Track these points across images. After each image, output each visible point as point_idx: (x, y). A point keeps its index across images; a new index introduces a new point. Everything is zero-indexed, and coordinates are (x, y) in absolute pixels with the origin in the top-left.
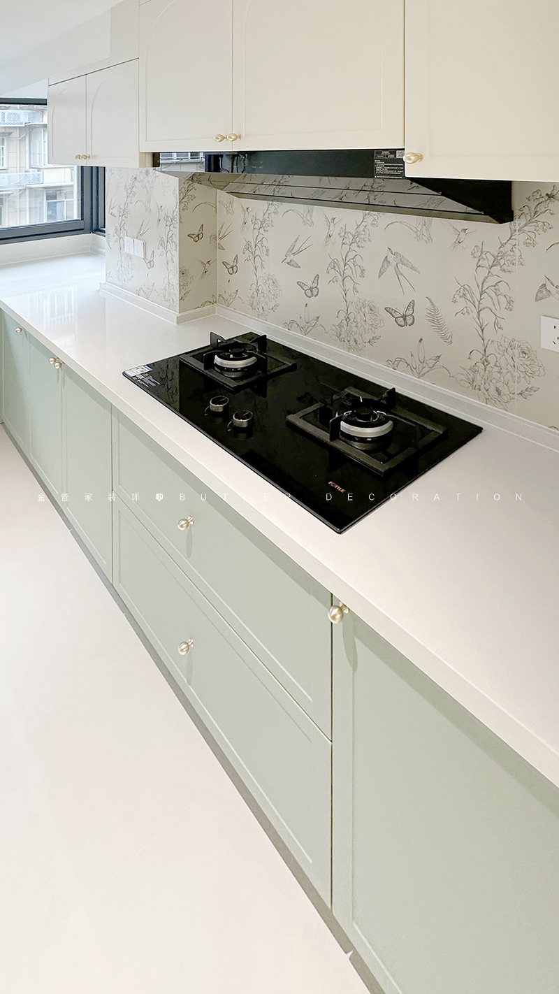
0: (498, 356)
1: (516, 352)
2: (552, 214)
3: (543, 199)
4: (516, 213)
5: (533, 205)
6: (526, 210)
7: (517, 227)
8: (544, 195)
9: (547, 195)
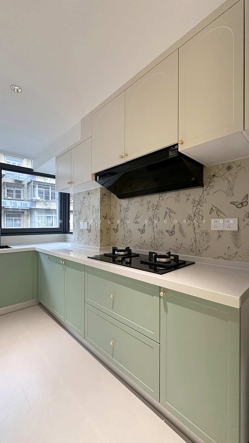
0: (199, 237)
1: (204, 234)
2: (214, 182)
3: (212, 177)
4: (204, 184)
5: (209, 180)
6: (207, 183)
7: (205, 189)
8: (212, 176)
9: (213, 175)
